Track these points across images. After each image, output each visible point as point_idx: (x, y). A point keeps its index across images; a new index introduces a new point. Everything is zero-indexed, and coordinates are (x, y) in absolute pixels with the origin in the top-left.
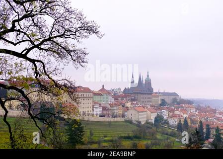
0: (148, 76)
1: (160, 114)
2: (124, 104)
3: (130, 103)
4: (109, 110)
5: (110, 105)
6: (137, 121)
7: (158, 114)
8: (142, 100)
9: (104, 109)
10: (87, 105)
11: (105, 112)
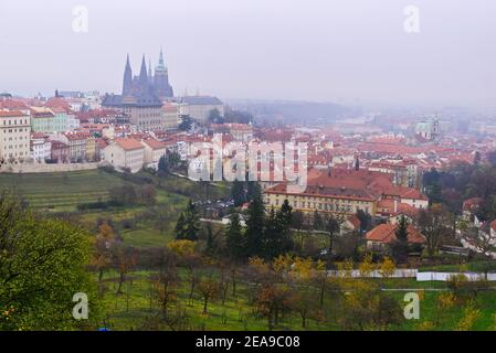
0: (161, 61)
1: (171, 151)
2: (101, 131)
3: (112, 129)
4: (65, 147)
5: (69, 137)
6: (123, 168)
7: (168, 151)
8: (139, 120)
9: (56, 145)
10: (19, 142)
11: (58, 153)
